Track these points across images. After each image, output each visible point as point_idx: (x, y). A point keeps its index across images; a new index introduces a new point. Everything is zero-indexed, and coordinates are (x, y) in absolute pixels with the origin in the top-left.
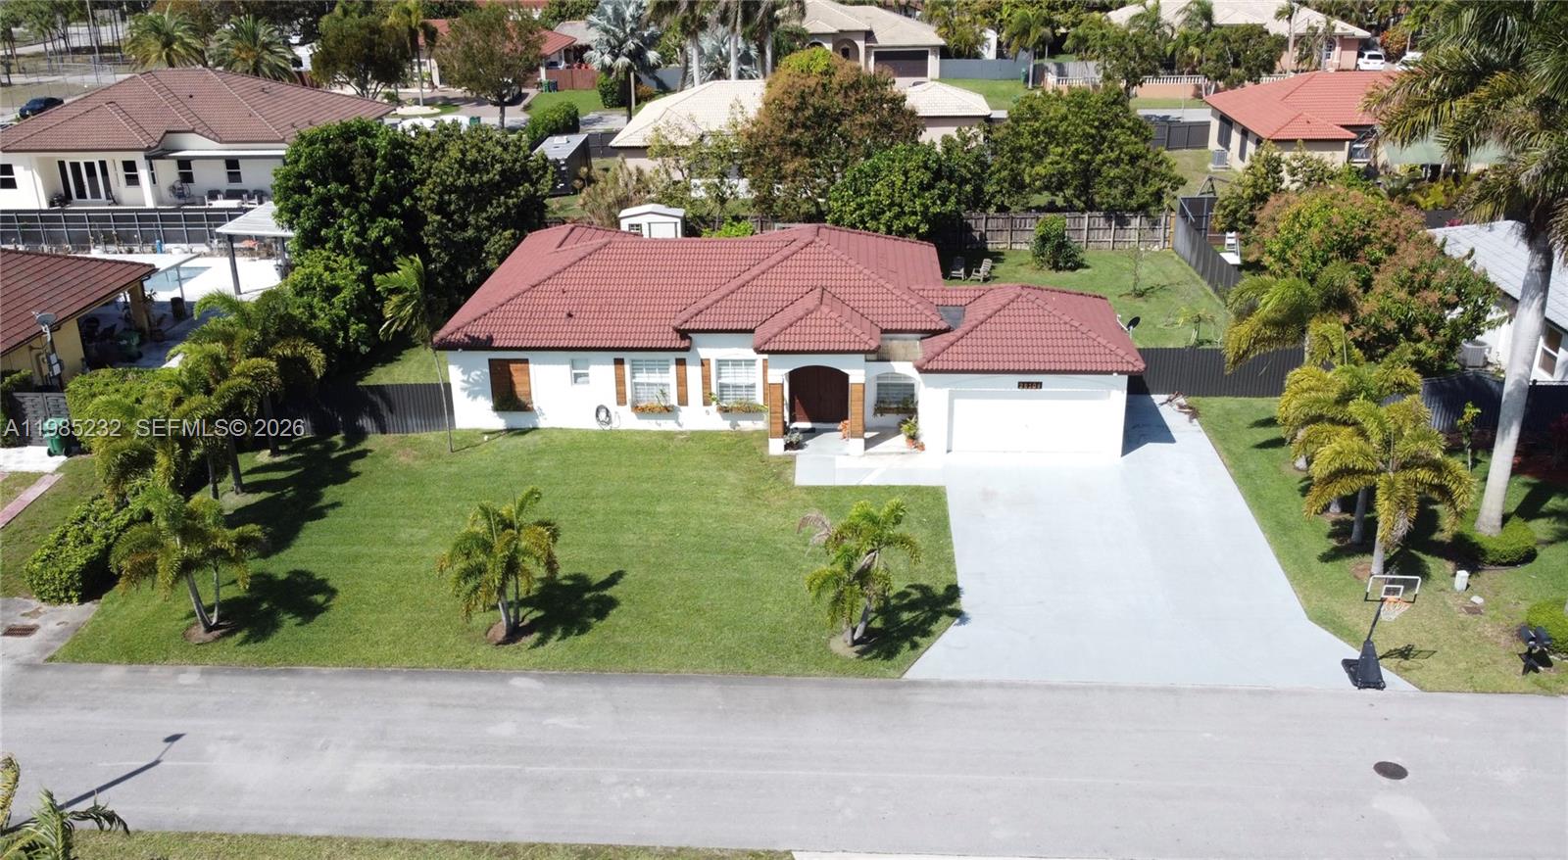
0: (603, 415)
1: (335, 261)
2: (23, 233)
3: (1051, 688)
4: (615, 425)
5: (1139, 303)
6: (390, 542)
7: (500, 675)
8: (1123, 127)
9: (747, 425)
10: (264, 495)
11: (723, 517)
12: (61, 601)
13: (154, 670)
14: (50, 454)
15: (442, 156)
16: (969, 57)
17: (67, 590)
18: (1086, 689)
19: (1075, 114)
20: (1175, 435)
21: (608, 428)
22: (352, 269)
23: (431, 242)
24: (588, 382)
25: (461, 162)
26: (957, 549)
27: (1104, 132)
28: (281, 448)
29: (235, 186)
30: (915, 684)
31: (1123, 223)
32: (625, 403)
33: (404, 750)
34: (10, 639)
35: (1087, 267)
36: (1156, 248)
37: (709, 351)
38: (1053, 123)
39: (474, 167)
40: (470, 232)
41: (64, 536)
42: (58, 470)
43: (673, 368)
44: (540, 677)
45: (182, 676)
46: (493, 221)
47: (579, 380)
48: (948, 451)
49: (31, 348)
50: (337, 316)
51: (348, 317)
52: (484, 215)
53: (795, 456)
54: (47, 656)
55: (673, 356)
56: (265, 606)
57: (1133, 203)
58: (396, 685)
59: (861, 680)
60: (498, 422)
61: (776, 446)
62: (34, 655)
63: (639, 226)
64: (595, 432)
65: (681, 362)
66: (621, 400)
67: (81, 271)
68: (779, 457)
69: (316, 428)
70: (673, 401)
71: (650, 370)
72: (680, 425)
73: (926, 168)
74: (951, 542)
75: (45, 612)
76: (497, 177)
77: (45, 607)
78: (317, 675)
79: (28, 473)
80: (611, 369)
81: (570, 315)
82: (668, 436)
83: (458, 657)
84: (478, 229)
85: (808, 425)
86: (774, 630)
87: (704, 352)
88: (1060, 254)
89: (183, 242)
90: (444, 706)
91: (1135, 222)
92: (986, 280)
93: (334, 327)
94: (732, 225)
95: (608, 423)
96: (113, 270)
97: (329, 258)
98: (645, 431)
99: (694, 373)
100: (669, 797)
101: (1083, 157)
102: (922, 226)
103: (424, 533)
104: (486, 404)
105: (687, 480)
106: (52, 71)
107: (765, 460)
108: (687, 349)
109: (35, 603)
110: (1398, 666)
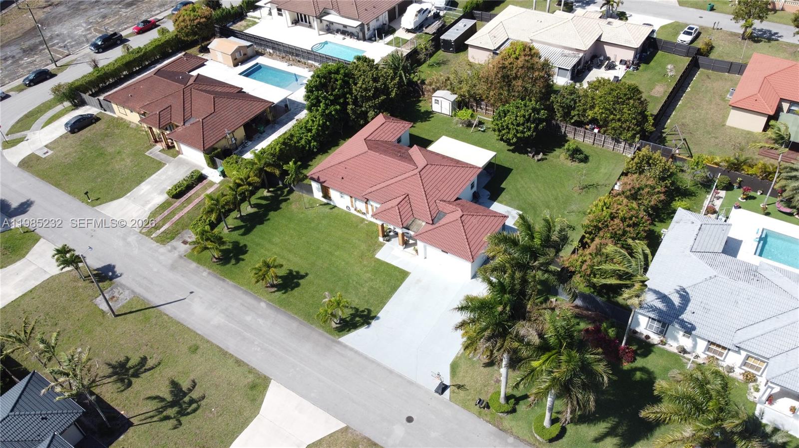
0: (348, 208)
2: (272, 47)
3: (366, 358)
5: (577, 194)
6: (270, 241)
7: (260, 300)
10: (256, 210)
11: (348, 262)
13: (201, 268)
14: (220, 175)
18: (373, 362)
21: (350, 211)
24: (344, 199)
28: (271, 190)
30: (339, 343)
31: (617, 141)
33: (227, 316)
34: (182, 244)
35: (586, 162)
36: (630, 155)
42: (218, 183)
43: (364, 204)
44: (267, 304)
45: (204, 272)
47: (342, 197)
48: (425, 258)
49: (225, 138)
50: (308, 140)
51: (312, 140)
52: (367, 105)
53: (383, 244)
54: (185, 254)
56: (232, 254)
58: (240, 293)
59: (330, 337)
60: (325, 201)
61: (381, 239)
63: (438, 100)
64: (346, 212)
66: (352, 206)
68: (381, 242)
70: (365, 211)
71: (359, 202)
72: (367, 218)
74: (392, 296)
78: (228, 283)
79: (211, 182)
80: (349, 198)
82: (364, 220)
83: (257, 290)
87: (371, 203)
88: (574, 156)
90: (243, 305)
91: (623, 144)
94: (465, 110)
98: (358, 216)
99: (369, 207)
102: (513, 140)
104: (321, 194)
105: (351, 243)
107: (376, 242)
109: (192, 233)
110: (453, 390)
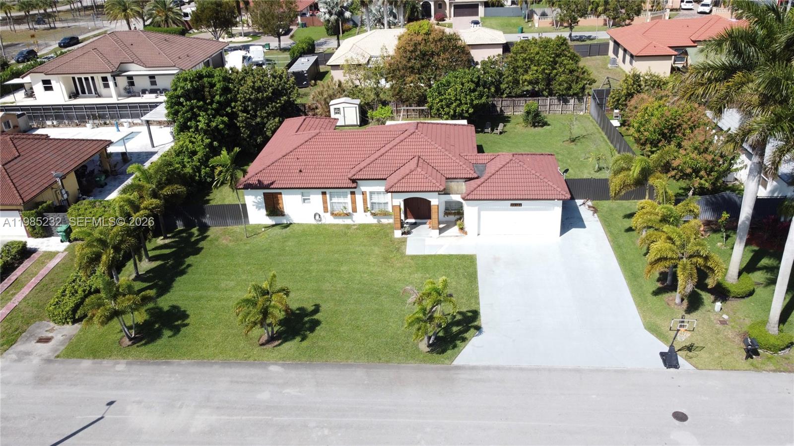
0: (317, 217)
1: (195, 138)
2: (55, 116)
3: (521, 369)
4: (323, 221)
5: (572, 145)
6: (216, 289)
7: (264, 365)
8: (566, 56)
9: (385, 221)
10: (158, 263)
11: (372, 273)
12: (64, 323)
13: (105, 362)
14: (62, 241)
15: (244, 83)
16: (498, 6)
17: (66, 319)
18: (538, 370)
19: (543, 51)
20: (586, 223)
21: (320, 223)
22: (203, 141)
23: (241, 125)
24: (310, 202)
25: (253, 87)
26: (481, 290)
27: (557, 59)
28: (168, 236)
29: (154, 87)
30: (458, 368)
31: (566, 102)
32: (328, 212)
33: (218, 408)
34: (39, 345)
35: (549, 125)
36: (582, 113)
37: (366, 188)
38: (532, 55)
39: (259, 90)
40: (258, 120)
41: (65, 290)
42: (65, 250)
43: (349, 196)
44: (283, 365)
45: (117, 366)
46: (269, 114)
47: (306, 201)
48: (478, 235)
49: (52, 188)
50: (195, 166)
51: (201, 165)
52: (264, 111)
53: (407, 238)
54: (56, 355)
55: (349, 191)
56: (157, 326)
57: (571, 92)
58: (216, 370)
59: (433, 366)
60: (269, 221)
61: (398, 234)
62: (50, 354)
63: (339, 109)
64: (314, 225)
65: (353, 193)
66: (326, 210)
67: (76, 146)
68: (399, 239)
69: (185, 225)
70: (350, 210)
71: (339, 196)
72: (354, 222)
73: (472, 81)
74: (478, 287)
75: (57, 329)
76: (270, 94)
77: (56, 326)
78: (179, 364)
79: (51, 252)
80: (320, 196)
81: (301, 171)
82: (348, 227)
83: (245, 354)
84: (262, 118)
85: (413, 221)
86: (392, 338)
87: (363, 189)
88: (536, 120)
89: (129, 118)
90: (237, 382)
91: (572, 101)
92: (501, 133)
93: (194, 171)
94: (382, 108)
95: (320, 221)
96: (91, 145)
97: (191, 137)
98: (337, 224)
99: (359, 198)
100: (339, 434)
101: (547, 71)
102: (470, 109)
103: (232, 284)
104: (263, 212)
105: (355, 253)
106: (75, 20)
107: (392, 241)
108: (355, 188)
109: (52, 324)
110: (686, 355)
